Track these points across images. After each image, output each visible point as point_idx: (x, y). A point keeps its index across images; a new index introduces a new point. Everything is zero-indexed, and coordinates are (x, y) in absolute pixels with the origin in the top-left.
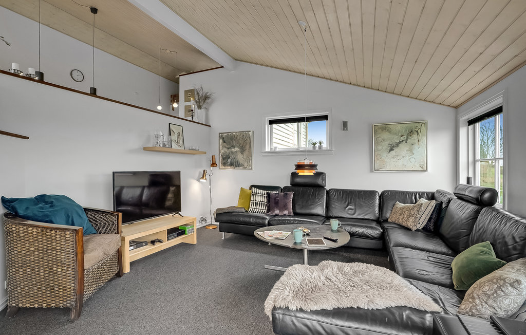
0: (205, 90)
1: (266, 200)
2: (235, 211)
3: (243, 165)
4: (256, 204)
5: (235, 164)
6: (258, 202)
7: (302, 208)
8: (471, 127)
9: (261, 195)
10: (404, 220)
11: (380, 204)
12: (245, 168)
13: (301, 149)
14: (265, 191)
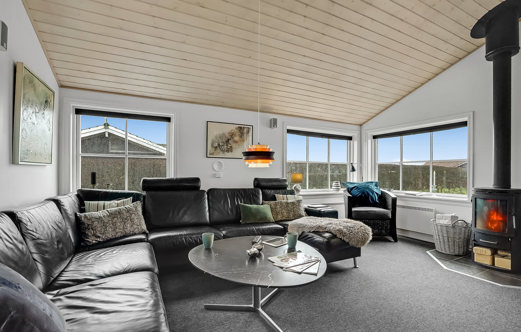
8: (76, 115)
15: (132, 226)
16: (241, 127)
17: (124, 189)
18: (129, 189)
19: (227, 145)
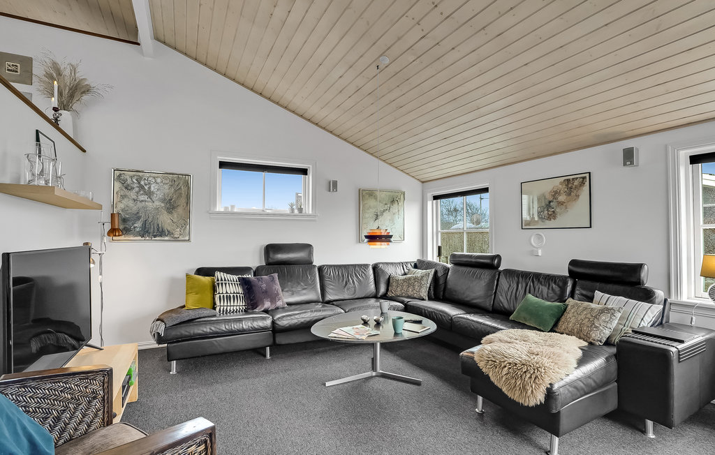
0: (80, 75)
1: (240, 290)
2: (202, 316)
3: (170, 233)
4: (229, 298)
5: (152, 231)
6: (232, 295)
7: (293, 294)
8: (435, 201)
9: (231, 282)
10: (415, 292)
11: (375, 279)
12: (176, 240)
13: (268, 211)
14: (237, 277)
15: (412, 291)
16: (568, 180)
17: (462, 250)
18: (468, 251)
19: (548, 210)
